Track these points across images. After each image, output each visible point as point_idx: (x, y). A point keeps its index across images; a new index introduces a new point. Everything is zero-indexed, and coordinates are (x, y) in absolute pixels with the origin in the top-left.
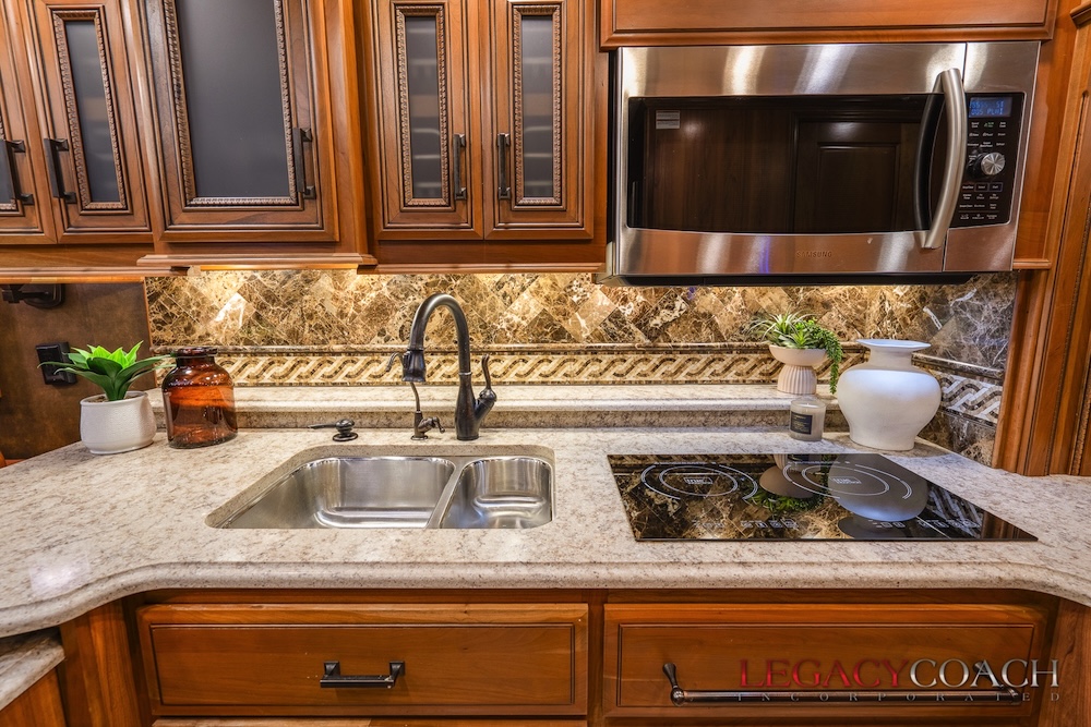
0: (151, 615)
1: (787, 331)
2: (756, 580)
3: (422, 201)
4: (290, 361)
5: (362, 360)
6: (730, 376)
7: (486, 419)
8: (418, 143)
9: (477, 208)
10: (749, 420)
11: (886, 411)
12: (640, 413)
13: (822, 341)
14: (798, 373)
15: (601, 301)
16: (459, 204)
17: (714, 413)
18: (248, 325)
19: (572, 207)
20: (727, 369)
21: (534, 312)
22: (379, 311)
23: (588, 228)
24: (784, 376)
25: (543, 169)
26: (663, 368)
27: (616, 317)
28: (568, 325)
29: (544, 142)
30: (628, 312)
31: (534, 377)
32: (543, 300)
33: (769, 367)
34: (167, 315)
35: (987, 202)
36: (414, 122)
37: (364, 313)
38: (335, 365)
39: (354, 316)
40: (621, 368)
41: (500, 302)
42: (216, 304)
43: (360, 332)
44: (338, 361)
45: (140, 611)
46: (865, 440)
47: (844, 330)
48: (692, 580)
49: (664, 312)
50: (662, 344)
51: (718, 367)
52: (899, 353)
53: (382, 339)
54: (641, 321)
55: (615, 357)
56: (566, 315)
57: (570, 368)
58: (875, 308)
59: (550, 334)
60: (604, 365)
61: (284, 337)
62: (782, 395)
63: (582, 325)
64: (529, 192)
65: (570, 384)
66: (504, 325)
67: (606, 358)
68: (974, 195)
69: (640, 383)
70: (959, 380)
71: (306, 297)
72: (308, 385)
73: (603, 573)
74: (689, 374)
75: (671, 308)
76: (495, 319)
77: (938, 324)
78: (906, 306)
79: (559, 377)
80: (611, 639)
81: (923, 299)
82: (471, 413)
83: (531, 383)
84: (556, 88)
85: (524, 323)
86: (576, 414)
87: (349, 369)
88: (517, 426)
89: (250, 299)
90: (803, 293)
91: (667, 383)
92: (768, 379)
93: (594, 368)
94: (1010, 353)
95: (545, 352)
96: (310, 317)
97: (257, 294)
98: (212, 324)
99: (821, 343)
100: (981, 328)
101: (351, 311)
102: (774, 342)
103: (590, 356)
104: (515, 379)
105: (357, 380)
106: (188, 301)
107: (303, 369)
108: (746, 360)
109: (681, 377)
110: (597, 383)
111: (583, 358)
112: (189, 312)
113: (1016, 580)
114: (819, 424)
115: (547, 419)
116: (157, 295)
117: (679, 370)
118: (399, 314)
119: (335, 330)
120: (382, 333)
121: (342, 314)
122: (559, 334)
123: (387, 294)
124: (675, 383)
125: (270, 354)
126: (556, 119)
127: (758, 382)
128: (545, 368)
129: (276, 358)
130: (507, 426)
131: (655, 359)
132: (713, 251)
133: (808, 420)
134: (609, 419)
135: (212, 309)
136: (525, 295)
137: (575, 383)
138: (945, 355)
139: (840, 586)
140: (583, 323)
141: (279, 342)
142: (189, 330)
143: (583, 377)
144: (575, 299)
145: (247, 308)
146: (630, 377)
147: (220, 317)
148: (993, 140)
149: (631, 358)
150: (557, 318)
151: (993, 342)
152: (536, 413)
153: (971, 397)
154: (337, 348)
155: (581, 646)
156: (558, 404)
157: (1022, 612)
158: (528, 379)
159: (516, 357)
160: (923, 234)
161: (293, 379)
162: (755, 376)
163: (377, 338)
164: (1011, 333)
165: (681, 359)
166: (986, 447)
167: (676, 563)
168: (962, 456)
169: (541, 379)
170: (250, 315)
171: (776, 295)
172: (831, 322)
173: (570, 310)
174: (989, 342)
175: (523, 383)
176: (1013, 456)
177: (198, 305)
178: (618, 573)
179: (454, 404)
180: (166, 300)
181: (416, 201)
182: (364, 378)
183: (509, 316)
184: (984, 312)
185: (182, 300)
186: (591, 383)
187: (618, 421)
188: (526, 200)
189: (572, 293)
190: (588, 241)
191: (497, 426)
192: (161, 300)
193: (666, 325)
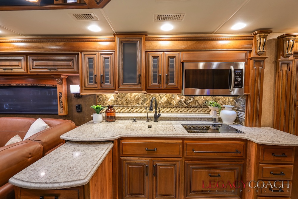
0: (123, 141)
1: (211, 104)
2: (205, 137)
3: (154, 84)
4: (121, 108)
5: (134, 108)
6: (202, 112)
7: (159, 119)
8: (154, 75)
9: (162, 85)
10: (205, 120)
11: (228, 117)
12: (185, 118)
13: (218, 106)
14: (214, 111)
15: (178, 98)
16: (160, 84)
17: (199, 118)
18: (114, 102)
19: (177, 85)
20: (201, 111)
21: (166, 100)
22: (138, 99)
23: (179, 88)
24: (211, 112)
25: (172, 79)
26: (189, 110)
27: (180, 101)
28: (172, 102)
29: (173, 75)
30: (183, 100)
31: (165, 112)
32: (167, 98)
33: (209, 110)
34: (100, 100)
35: (239, 84)
36: (154, 72)
37: (135, 100)
38: (129, 109)
39: (133, 100)
40: (181, 110)
41: (160, 98)
42: (109, 98)
43: (134, 103)
44: (130, 108)
45: (121, 140)
46: (225, 122)
47: (222, 104)
48: (196, 137)
49: (189, 100)
50: (189, 106)
51: (199, 110)
52: (230, 108)
53: (138, 105)
54: (185, 102)
55: (180, 108)
56: (171, 100)
57: (172, 110)
58: (227, 100)
59: (168, 104)
60: (178, 110)
61: (120, 104)
62: (211, 115)
63: (174, 102)
64: (170, 82)
65: (172, 113)
66: (160, 102)
67: (179, 108)
68: (237, 84)
69: (185, 113)
70: (240, 112)
71: (125, 97)
72: (124, 113)
73: (184, 136)
74: (194, 112)
75: (190, 99)
76: (159, 101)
77: (236, 103)
78: (232, 100)
79: (170, 112)
80: (185, 145)
81: (234, 99)
82: (157, 117)
83: (165, 113)
84: (175, 68)
85: (164, 102)
86: (174, 118)
87: (132, 110)
88: (164, 120)
89: (115, 97)
90: (214, 97)
91: (190, 113)
92: (209, 113)
93: (176, 110)
94: (246, 107)
95: (168, 107)
96: (125, 100)
97: (116, 96)
98: (108, 101)
99: (217, 106)
100: (242, 103)
101: (133, 99)
102: (209, 106)
103: (176, 108)
104: (162, 112)
105: (133, 112)
106: (104, 97)
107: (123, 110)
108: (204, 109)
109: (192, 112)
110: (177, 113)
111: (174, 108)
112: (104, 99)
113: (240, 137)
114: (217, 120)
115: (169, 119)
116: (99, 96)
117: (192, 111)
118: (141, 100)
119: (130, 103)
120: (138, 103)
121: (131, 100)
122: (170, 104)
123: (140, 96)
124: (191, 113)
125: (118, 107)
126: (174, 72)
127: (207, 113)
128: (168, 110)
129: (119, 108)
130: (162, 120)
131: (188, 109)
132: (198, 91)
133: (215, 119)
134: (180, 119)
135: (108, 99)
136: (164, 97)
137: (173, 113)
138: (238, 108)
139: (216, 138)
140: (175, 102)
141: (119, 105)
142: (104, 102)
143: (174, 112)
144: (173, 98)
145: (114, 99)
146: (183, 112)
147: (109, 100)
148: (239, 76)
149: (183, 108)
150: (170, 101)
151: (244, 106)
152: (167, 118)
153: (241, 115)
154: (130, 106)
155: (181, 146)
156: (171, 116)
157: (242, 142)
158: (164, 112)
159: (162, 108)
160: (230, 89)
161: (121, 112)
162: (206, 112)
163: (137, 104)
164: (246, 104)
165: (192, 109)
166: (244, 123)
167: (194, 135)
168: (241, 125)
169: (167, 112)
170: (115, 100)
171: (210, 97)
172: (220, 102)
173: (172, 100)
174: (243, 106)
175: (163, 113)
176: (247, 124)
177: (106, 98)
178: (186, 136)
179: (154, 116)
180: (100, 97)
181: (153, 84)
182: (134, 112)
183: (161, 101)
184: (242, 101)
185: (103, 97)
186: (176, 113)
187: (182, 119)
188: (170, 84)
189: (173, 97)
190: (179, 90)
191: (160, 120)
192: (99, 97)
193: (190, 102)
